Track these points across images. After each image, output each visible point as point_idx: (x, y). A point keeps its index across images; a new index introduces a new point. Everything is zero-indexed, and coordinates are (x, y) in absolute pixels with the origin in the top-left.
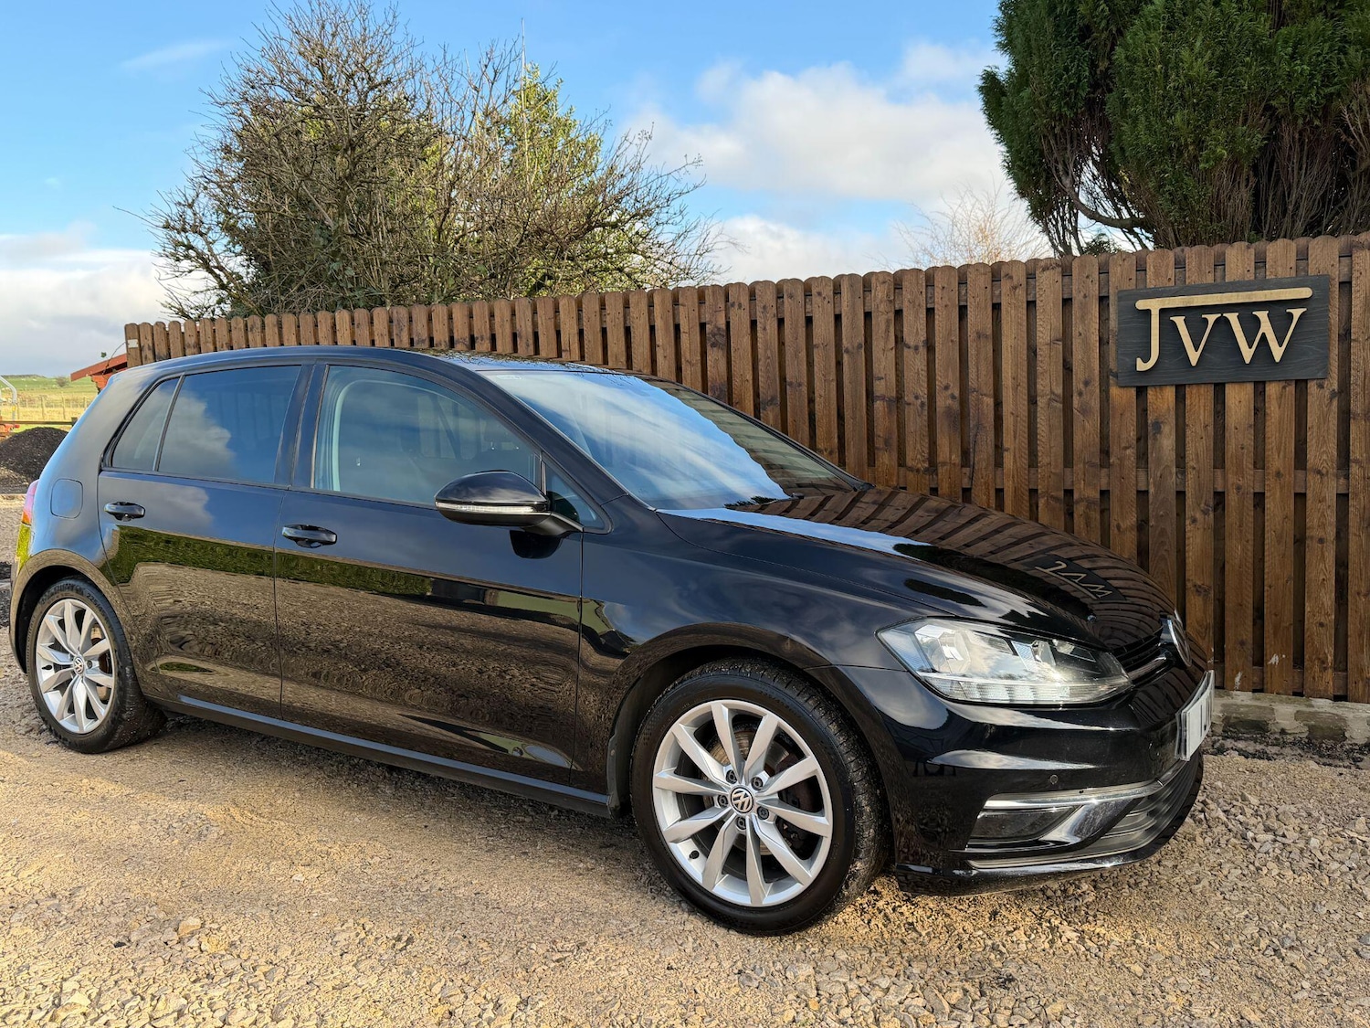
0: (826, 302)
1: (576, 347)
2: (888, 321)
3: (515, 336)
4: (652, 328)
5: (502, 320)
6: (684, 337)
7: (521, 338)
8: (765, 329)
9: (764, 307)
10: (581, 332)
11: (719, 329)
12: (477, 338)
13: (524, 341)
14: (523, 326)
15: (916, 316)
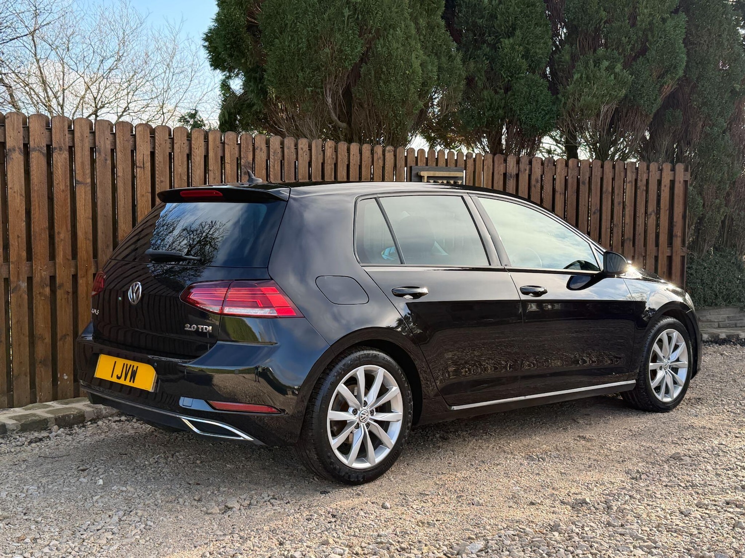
0: (305, 154)
1: (148, 165)
2: (332, 169)
3: (92, 150)
4: (206, 157)
5: (82, 135)
6: (228, 166)
7: (100, 153)
8: (274, 166)
9: (274, 153)
10: (153, 154)
11: (249, 163)
12: (55, 148)
13: (103, 155)
14: (102, 143)
15: (343, 169)
